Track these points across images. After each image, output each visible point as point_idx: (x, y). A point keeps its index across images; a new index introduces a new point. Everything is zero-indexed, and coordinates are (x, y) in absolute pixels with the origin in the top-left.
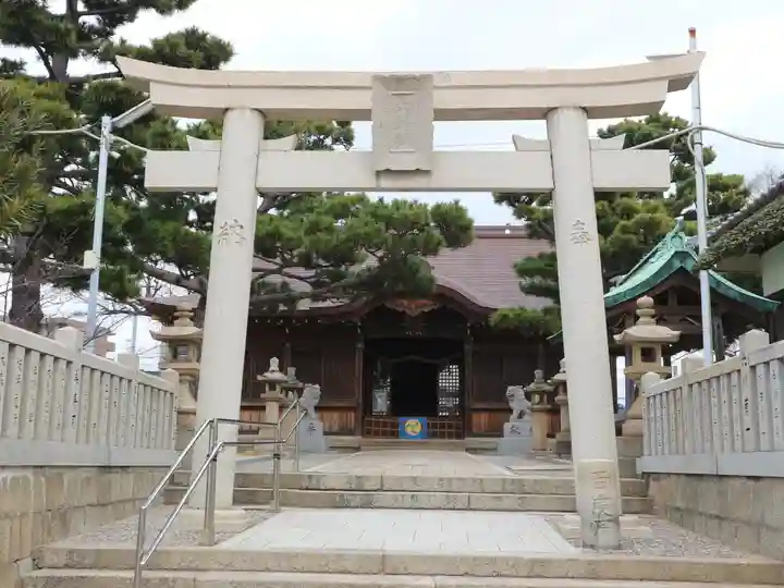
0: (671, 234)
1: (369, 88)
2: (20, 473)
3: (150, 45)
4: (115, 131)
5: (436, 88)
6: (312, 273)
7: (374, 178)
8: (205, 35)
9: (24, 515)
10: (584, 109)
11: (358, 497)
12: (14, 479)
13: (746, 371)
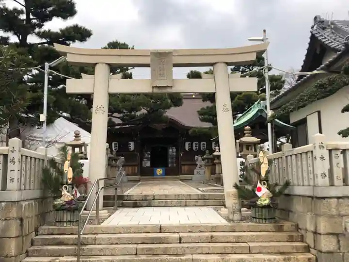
0: (256, 103)
1: (149, 56)
2: (30, 202)
3: (59, 31)
4: (50, 68)
5: (174, 56)
6: (121, 115)
7: (151, 89)
8: (81, 28)
9: (32, 217)
10: (226, 63)
11: (145, 203)
12: (29, 205)
13: (284, 157)
